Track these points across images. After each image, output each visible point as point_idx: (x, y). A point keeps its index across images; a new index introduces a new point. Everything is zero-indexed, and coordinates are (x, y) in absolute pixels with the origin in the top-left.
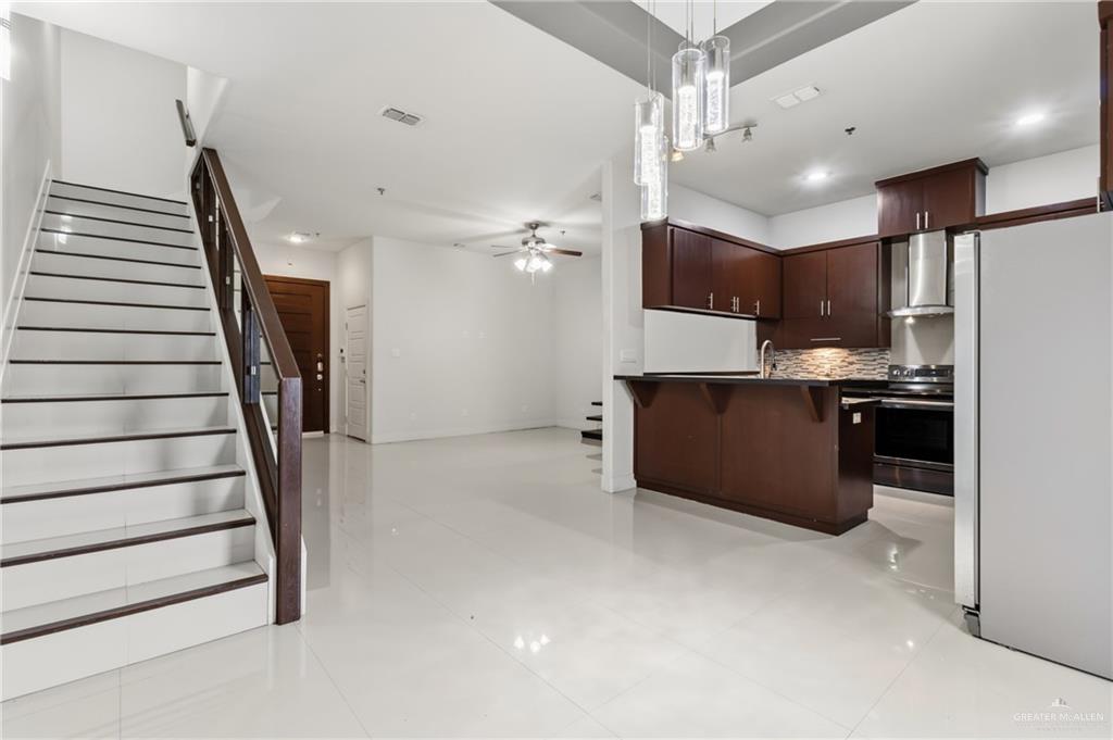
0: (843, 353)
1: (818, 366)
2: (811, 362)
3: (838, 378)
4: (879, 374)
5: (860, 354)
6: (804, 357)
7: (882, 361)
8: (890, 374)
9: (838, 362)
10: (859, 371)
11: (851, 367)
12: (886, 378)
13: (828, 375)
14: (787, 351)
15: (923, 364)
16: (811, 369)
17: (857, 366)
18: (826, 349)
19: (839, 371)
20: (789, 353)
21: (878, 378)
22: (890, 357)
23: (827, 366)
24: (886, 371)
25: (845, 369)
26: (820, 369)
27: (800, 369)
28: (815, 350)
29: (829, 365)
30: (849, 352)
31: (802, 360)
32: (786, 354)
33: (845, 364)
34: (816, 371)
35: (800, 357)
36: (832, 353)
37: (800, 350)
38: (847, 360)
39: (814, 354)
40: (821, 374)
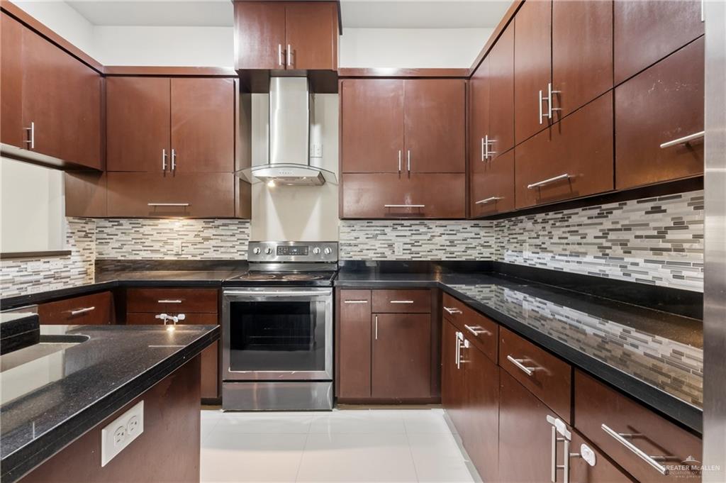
0: (198, 225)
1: (166, 243)
2: (157, 237)
3: (190, 258)
4: (237, 253)
5: (218, 227)
6: (146, 230)
7: (241, 236)
8: (250, 252)
9: (191, 237)
10: (216, 248)
11: (207, 244)
12: (246, 257)
13: (177, 254)
14: (121, 221)
15: (284, 240)
16: (156, 246)
18: (175, 221)
19: (191, 249)
20: (126, 224)
21: (238, 257)
22: (250, 231)
23: (178, 243)
24: (246, 248)
25: (199, 246)
26: (168, 247)
27: (140, 247)
28: (161, 221)
29: (180, 241)
30: (204, 225)
31: (143, 235)
32: (121, 225)
33: (199, 239)
34: (162, 250)
35: (141, 230)
36: (183, 225)
37: (140, 221)
38: (202, 234)
39: (160, 227)
40: (169, 252)
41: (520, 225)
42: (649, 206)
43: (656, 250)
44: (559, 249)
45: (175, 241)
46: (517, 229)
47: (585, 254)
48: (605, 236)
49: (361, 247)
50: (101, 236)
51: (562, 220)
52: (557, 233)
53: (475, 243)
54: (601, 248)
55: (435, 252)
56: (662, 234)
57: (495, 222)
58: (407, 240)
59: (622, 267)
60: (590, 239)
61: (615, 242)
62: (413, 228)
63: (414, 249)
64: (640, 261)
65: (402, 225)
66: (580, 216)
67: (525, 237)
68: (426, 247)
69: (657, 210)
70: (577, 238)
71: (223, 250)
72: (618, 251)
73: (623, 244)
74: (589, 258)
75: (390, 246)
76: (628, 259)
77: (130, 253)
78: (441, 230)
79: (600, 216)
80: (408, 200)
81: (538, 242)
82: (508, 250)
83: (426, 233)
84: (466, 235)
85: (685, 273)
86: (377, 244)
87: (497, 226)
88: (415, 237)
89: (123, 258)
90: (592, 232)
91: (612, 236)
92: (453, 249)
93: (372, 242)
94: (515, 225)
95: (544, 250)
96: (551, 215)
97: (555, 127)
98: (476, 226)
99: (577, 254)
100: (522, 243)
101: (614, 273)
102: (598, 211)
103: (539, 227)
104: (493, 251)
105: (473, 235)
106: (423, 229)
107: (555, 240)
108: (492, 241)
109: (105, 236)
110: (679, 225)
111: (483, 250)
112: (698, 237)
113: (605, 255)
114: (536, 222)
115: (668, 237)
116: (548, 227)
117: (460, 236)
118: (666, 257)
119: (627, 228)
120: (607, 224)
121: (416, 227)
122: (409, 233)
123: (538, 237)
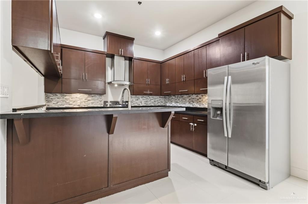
0: (86, 96)
1: (74, 102)
2: (71, 100)
3: (83, 106)
5: (93, 97)
6: (67, 97)
7: (101, 100)
9: (84, 100)
10: (92, 103)
11: (89, 102)
12: (102, 106)
13: (79, 105)
14: (57, 94)
16: (71, 103)
17: (91, 101)
18: (78, 94)
19: (84, 103)
20: (59, 95)
22: (103, 98)
23: (79, 101)
24: (103, 103)
25: (86, 103)
26: (75, 103)
27: (65, 103)
28: (73, 94)
29: (80, 101)
30: (88, 96)
31: (66, 99)
32: (57, 95)
33: (87, 100)
34: (73, 104)
35: (65, 97)
36: (81, 96)
37: (65, 94)
38: (87, 99)
39: (72, 96)
40: (76, 105)
41: (171, 97)
42: (196, 95)
43: (197, 102)
44: (181, 102)
45: (78, 101)
46: (170, 98)
47: (186, 103)
48: (190, 100)
49: (134, 102)
50: (48, 99)
51: (182, 97)
52: (180, 99)
53: (160, 101)
54: (189, 102)
55: (151, 104)
56: (198, 100)
57: (164, 96)
58: (145, 101)
59: (193, 105)
60: (187, 100)
61: (191, 101)
62: (146, 97)
63: (146, 103)
64: (195, 104)
65: (144, 97)
66: (185, 96)
67: (173, 100)
68: (149, 103)
69: (197, 96)
70: (185, 100)
71: (94, 104)
72: (192, 102)
73: (193, 101)
74: (187, 104)
75: (141, 102)
76: (193, 104)
77: (61, 105)
78: (152, 98)
79: (189, 96)
80: (149, 91)
81: (176, 101)
82: (168, 103)
83: (149, 99)
84: (158, 99)
85: (201, 105)
86: (138, 102)
87: (164, 97)
88: (147, 100)
89: (58, 107)
90: (188, 99)
91: (191, 100)
92: (155, 103)
93: (137, 101)
94: (170, 97)
95: (178, 103)
96: (179, 96)
97: (185, 82)
98: (160, 97)
99: (185, 103)
100: (172, 101)
101: (191, 106)
102: (188, 96)
103: (176, 98)
104: (163, 103)
105: (159, 99)
106: (148, 98)
107: (180, 101)
108: (163, 101)
109: (50, 99)
110: (200, 98)
111: (161, 103)
112: (202, 100)
113: (190, 103)
114: (175, 97)
115: (199, 100)
116: (178, 98)
117: (157, 100)
118: (198, 103)
119: (193, 99)
120: (190, 98)
121: (147, 97)
122: (145, 99)
123: (176, 100)
